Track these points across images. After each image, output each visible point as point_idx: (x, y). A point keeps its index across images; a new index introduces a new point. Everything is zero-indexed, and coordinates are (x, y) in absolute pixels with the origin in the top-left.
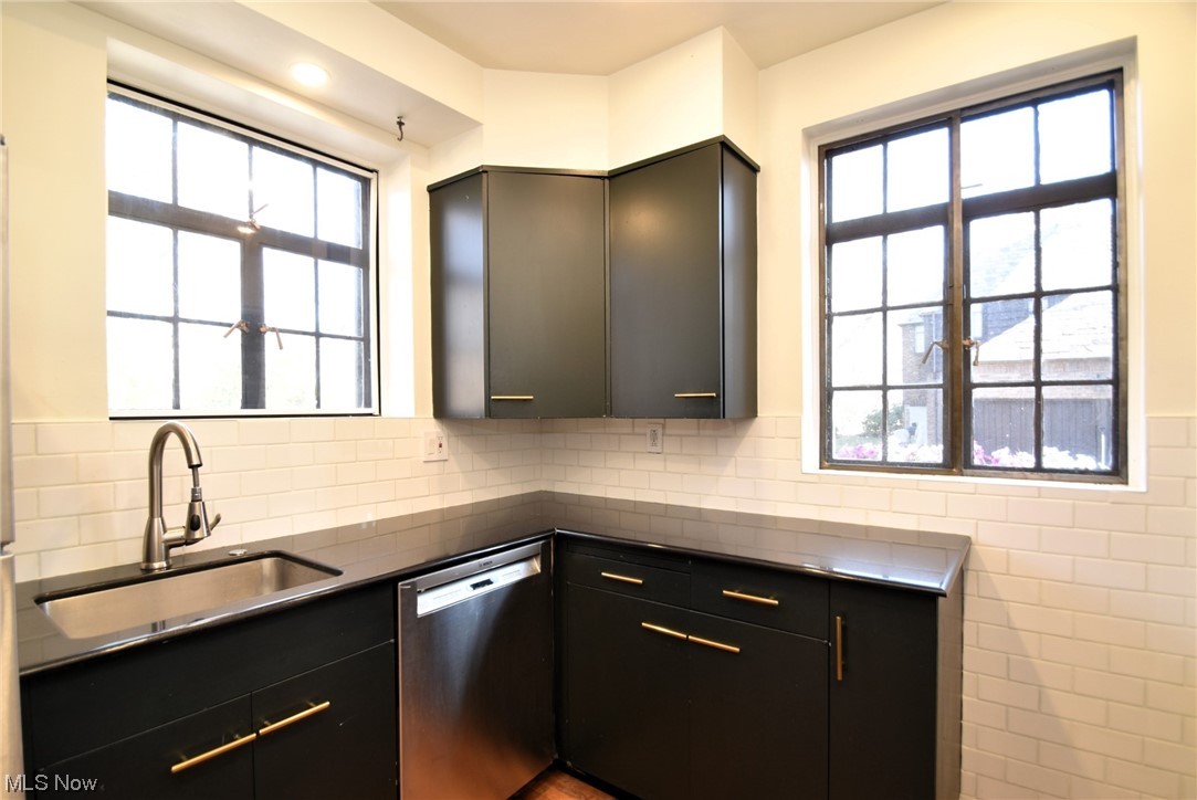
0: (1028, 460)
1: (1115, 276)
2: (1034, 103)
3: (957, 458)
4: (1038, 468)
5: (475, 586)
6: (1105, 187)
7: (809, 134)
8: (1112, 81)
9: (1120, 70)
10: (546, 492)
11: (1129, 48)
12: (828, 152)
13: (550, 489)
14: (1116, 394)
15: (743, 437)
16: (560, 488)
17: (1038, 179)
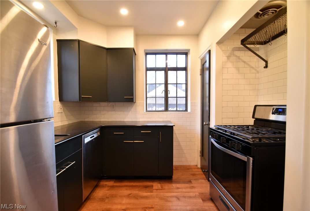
0: (175, 109)
1: (186, 82)
2: (177, 54)
3: (166, 109)
4: (177, 110)
5: (91, 138)
6: (185, 69)
7: (145, 50)
8: (186, 54)
9: (187, 53)
10: (82, 121)
11: (189, 50)
12: (147, 54)
13: (84, 120)
14: (186, 99)
15: (133, 106)
16: (86, 120)
17: (177, 66)
